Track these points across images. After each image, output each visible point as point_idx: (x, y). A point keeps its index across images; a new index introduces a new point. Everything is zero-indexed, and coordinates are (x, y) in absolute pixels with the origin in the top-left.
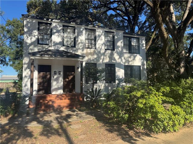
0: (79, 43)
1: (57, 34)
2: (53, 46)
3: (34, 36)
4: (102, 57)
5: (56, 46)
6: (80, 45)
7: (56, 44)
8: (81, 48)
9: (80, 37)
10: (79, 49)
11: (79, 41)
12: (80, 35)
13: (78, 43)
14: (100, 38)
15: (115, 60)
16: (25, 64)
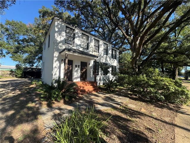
1: (78, 38)
2: (76, 46)
3: (63, 36)
9: (91, 43)
10: (91, 51)
13: (90, 47)
14: (101, 46)
15: (108, 61)
16: (55, 57)
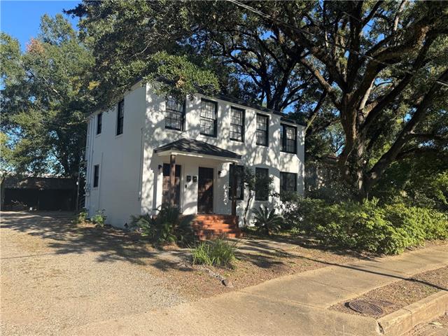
0: (224, 129)
1: (193, 111)
2: (189, 130)
3: (162, 112)
4: (253, 154)
5: (193, 131)
6: (225, 131)
7: (192, 128)
8: (226, 137)
9: (224, 119)
10: (223, 138)
11: (224, 125)
12: (225, 116)
13: (222, 128)
14: (252, 122)
15: (269, 160)
16: (148, 158)
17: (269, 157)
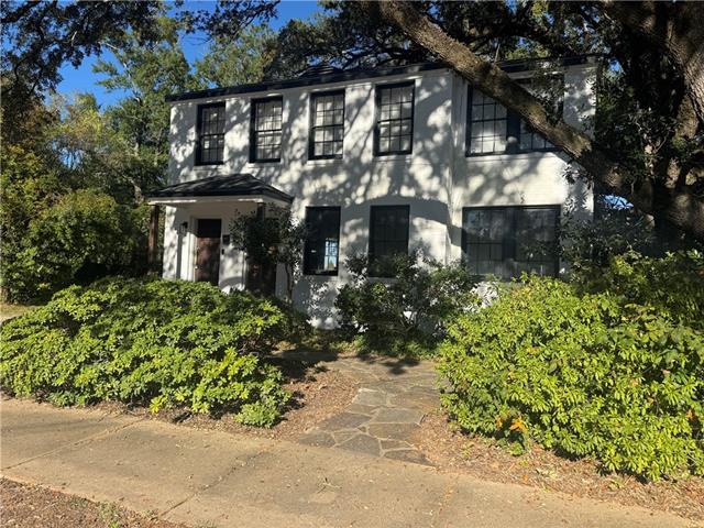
1: (237, 127)
3: (190, 143)
4: (366, 178)
5: (237, 160)
7: (234, 154)
10: (295, 159)
11: (294, 135)
16: (171, 214)
17: (412, 177)
